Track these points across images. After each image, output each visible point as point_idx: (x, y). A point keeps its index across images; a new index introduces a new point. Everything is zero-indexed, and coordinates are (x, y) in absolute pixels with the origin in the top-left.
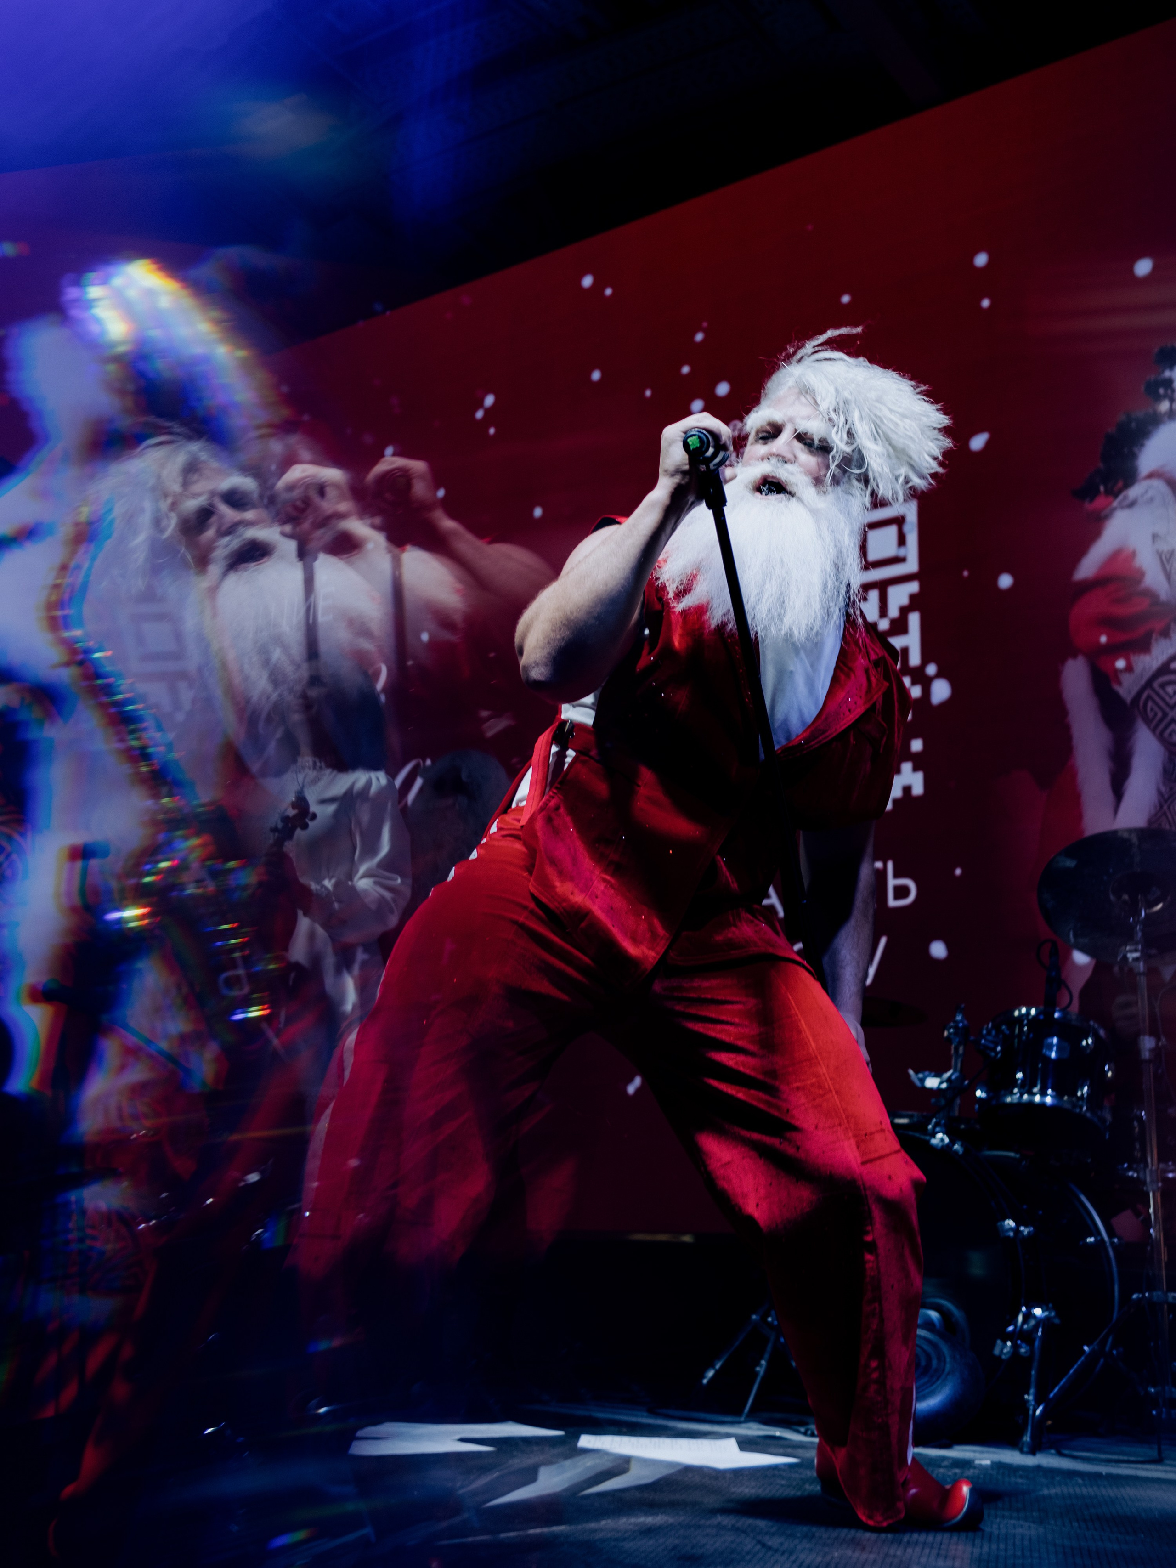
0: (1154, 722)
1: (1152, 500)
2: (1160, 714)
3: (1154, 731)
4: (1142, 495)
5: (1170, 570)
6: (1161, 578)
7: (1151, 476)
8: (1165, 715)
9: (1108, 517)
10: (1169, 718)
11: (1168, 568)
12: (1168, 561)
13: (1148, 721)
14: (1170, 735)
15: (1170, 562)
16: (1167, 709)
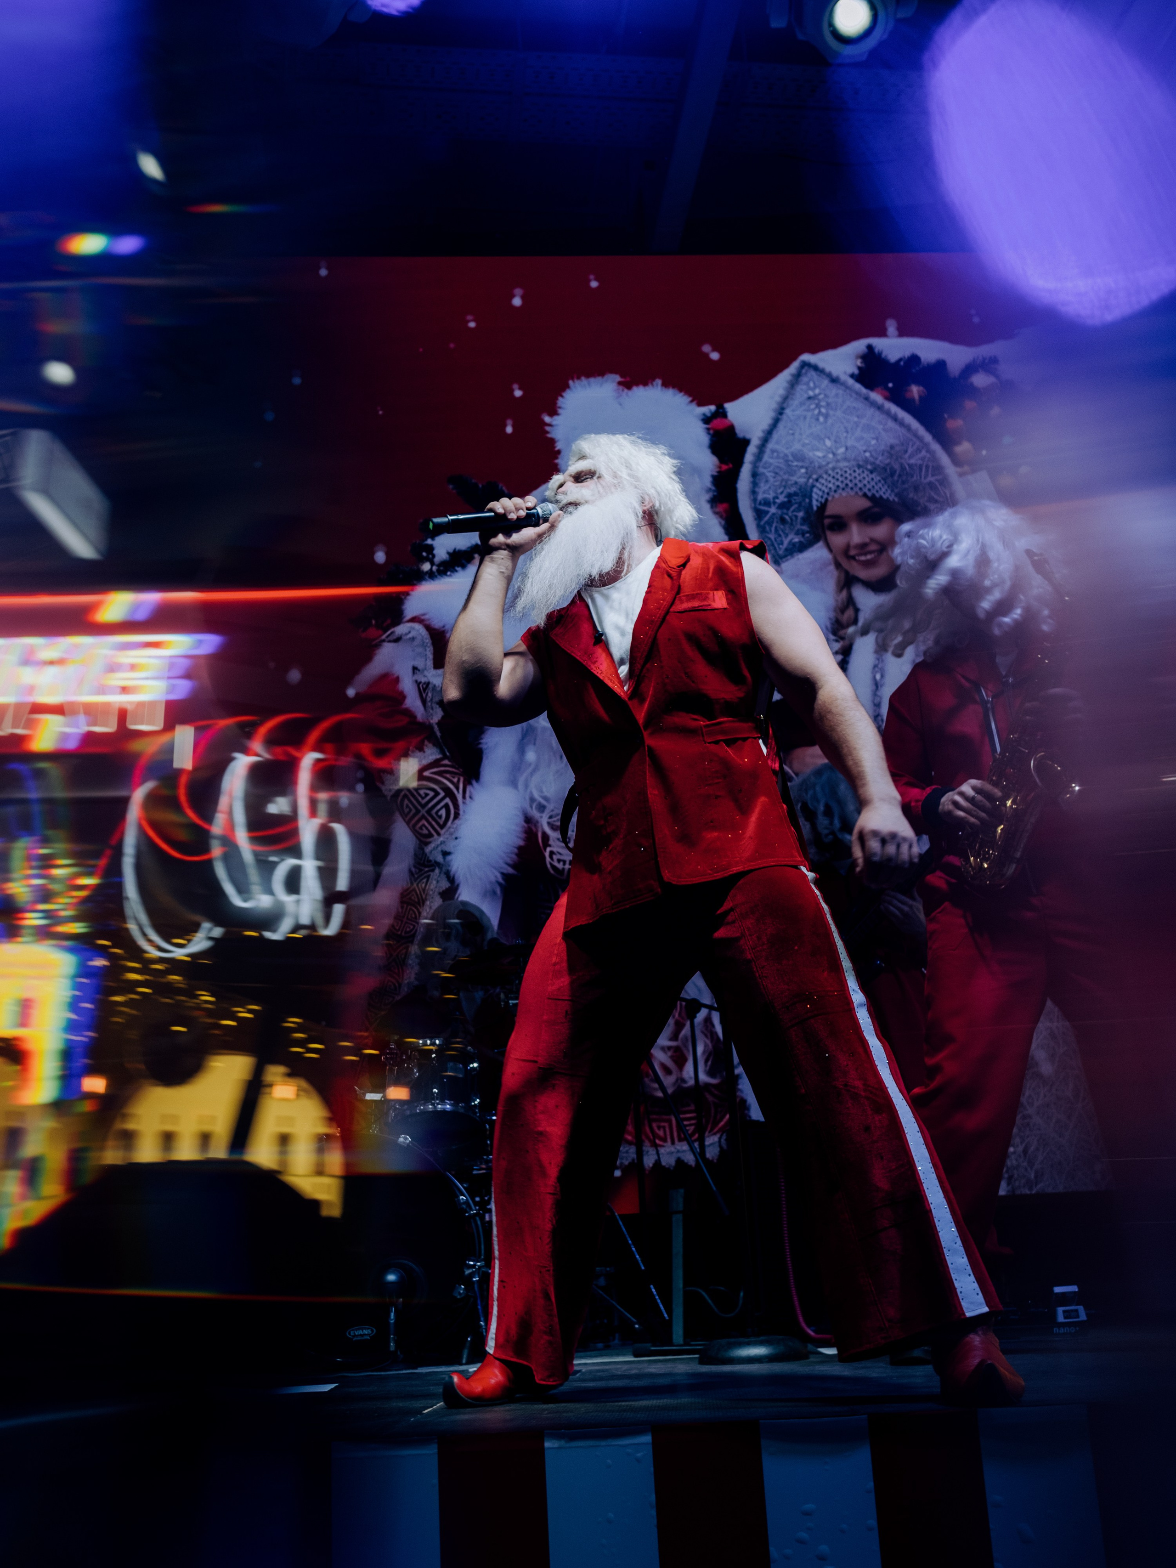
0: (408, 817)
1: (413, 639)
2: (414, 811)
3: (408, 823)
4: (406, 634)
5: (426, 697)
6: (419, 703)
7: (414, 620)
8: (418, 812)
9: (378, 645)
10: (420, 815)
11: (424, 695)
12: (425, 690)
13: (404, 815)
14: (421, 828)
15: (426, 691)
16: (419, 807)
